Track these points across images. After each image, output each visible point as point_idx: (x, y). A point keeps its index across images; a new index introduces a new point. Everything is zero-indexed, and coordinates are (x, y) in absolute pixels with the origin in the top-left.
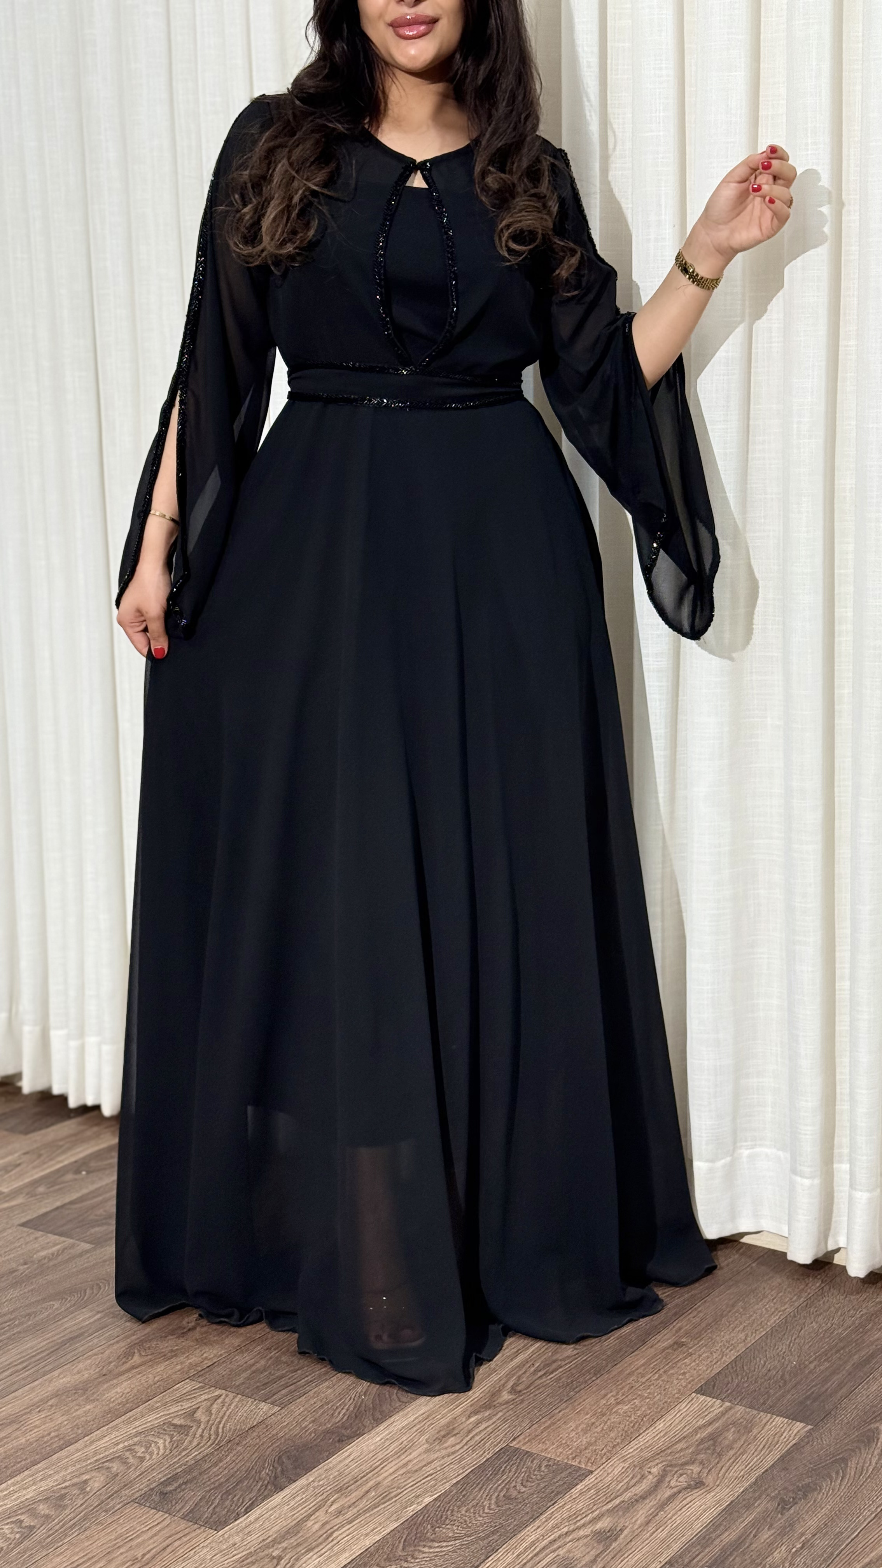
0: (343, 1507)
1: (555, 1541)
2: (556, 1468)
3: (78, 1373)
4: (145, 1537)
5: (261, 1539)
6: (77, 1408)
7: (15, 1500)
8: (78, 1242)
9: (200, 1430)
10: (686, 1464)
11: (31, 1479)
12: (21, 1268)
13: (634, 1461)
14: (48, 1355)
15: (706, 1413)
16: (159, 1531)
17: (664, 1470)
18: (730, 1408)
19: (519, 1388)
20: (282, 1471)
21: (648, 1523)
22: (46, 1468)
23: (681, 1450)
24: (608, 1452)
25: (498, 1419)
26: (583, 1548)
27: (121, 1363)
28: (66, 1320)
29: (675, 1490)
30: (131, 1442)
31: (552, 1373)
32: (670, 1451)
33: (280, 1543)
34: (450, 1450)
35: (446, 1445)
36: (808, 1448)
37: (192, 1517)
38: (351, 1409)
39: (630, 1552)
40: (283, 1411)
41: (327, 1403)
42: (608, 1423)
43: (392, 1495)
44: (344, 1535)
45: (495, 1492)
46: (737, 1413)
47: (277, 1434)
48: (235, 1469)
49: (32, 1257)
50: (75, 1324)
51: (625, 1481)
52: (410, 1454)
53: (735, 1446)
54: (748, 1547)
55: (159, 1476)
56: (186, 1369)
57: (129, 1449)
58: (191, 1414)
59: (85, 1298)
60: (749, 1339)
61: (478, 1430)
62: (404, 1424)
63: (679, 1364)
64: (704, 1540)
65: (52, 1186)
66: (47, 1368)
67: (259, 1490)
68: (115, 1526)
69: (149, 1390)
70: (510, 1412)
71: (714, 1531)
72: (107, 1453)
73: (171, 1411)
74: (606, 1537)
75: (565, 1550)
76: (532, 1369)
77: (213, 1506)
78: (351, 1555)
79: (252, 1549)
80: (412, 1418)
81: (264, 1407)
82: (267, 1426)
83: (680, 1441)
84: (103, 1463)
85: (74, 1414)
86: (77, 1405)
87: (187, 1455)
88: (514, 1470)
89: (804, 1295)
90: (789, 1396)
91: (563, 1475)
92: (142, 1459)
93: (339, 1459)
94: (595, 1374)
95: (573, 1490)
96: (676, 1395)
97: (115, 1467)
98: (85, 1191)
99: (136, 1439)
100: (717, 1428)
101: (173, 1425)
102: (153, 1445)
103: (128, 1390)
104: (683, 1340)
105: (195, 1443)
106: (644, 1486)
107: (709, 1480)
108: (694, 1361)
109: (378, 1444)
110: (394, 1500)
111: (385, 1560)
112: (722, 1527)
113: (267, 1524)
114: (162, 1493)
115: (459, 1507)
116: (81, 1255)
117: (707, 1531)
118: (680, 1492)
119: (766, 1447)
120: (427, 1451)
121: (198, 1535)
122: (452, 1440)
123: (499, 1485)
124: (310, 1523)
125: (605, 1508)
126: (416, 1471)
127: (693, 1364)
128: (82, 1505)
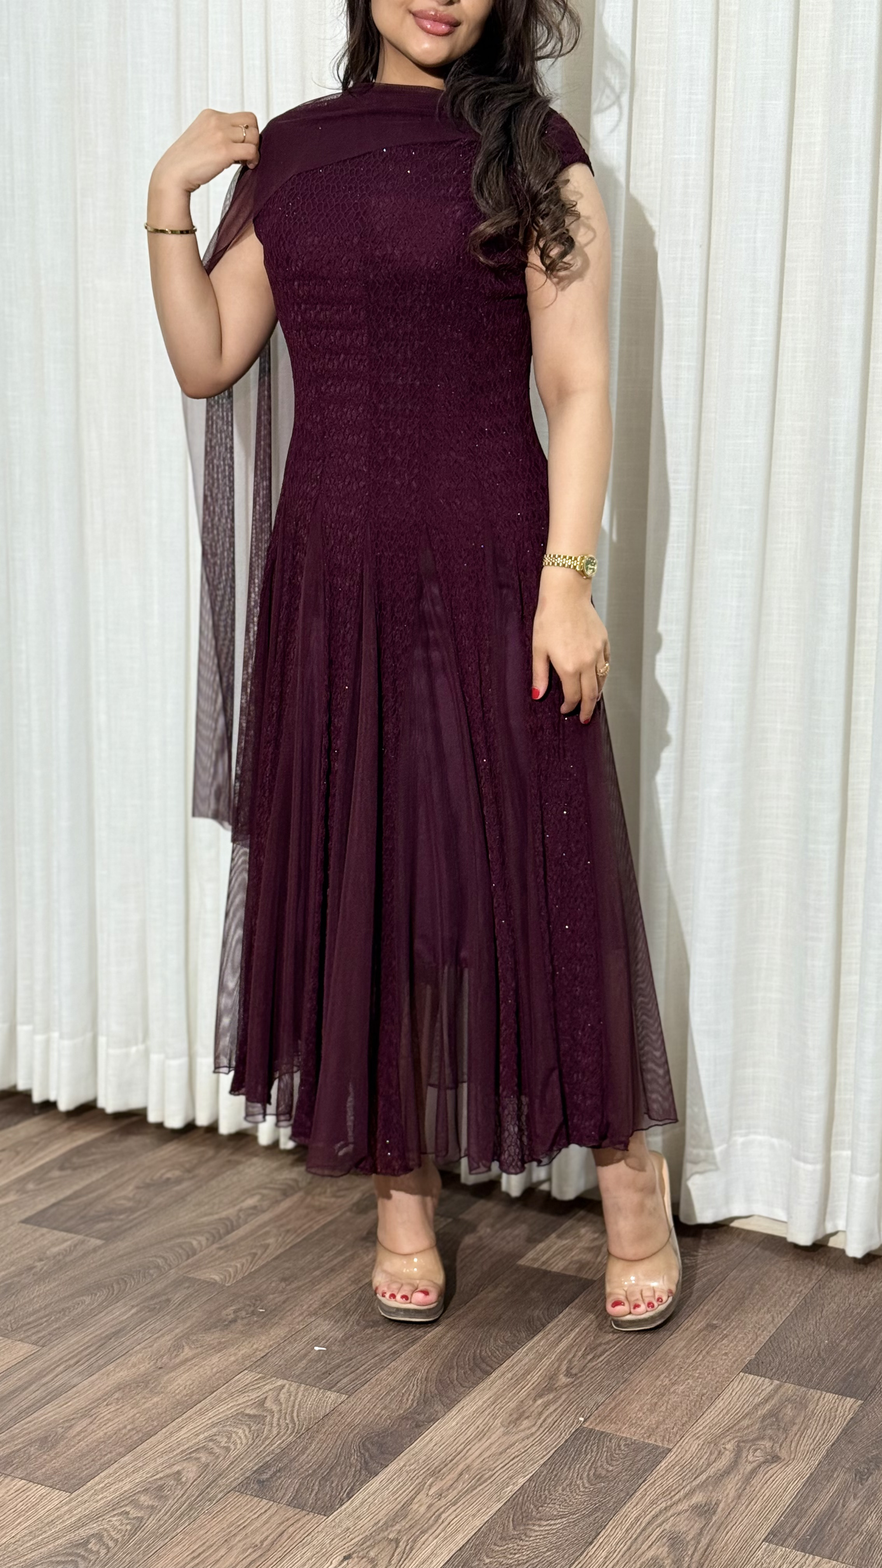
0: (441, 1489)
1: (657, 1516)
2: (636, 1448)
3: (134, 1366)
4: (257, 1524)
5: (372, 1523)
6: (144, 1401)
7: (115, 1491)
8: (88, 1238)
9: (275, 1419)
10: (757, 1439)
11: (123, 1471)
12: (39, 1264)
13: (706, 1439)
14: (97, 1349)
15: (759, 1391)
16: (270, 1518)
17: (738, 1446)
18: (780, 1387)
19: (574, 1371)
20: (371, 1457)
21: (739, 1497)
22: (134, 1460)
23: (748, 1427)
24: (679, 1429)
25: (564, 1401)
26: (686, 1522)
27: (173, 1355)
28: (103, 1314)
29: (755, 1464)
30: (210, 1432)
31: (601, 1356)
32: (737, 1428)
33: (392, 1526)
34: (528, 1432)
35: (522, 1427)
36: (865, 1421)
37: (297, 1503)
38: (418, 1395)
39: (732, 1524)
40: (352, 1398)
41: (393, 1390)
42: (670, 1402)
43: (487, 1476)
44: (453, 1516)
45: (584, 1471)
46: (788, 1390)
47: (353, 1421)
48: (324, 1456)
49: (45, 1253)
50: (113, 1319)
51: (705, 1457)
52: (490, 1437)
53: (797, 1421)
54: (840, 1516)
55: (250, 1465)
56: (240, 1360)
57: (211, 1439)
58: (262, 1403)
59: (115, 1292)
60: (776, 1320)
61: (547, 1413)
62: (475, 1408)
63: (718, 1345)
64: (797, 1510)
65: (41, 1183)
66: (101, 1362)
67: (354, 1476)
68: (223, 1515)
69: (211, 1382)
70: (574, 1394)
71: (805, 1502)
72: (190, 1444)
73: (240, 1402)
74: (705, 1511)
75: (669, 1524)
76: (580, 1354)
77: (314, 1492)
78: (466, 1536)
79: (367, 1533)
80: (480, 1403)
81: (332, 1396)
82: (341, 1414)
83: (744, 1418)
84: (190, 1453)
85: (143, 1407)
86: (144, 1398)
87: (271, 1444)
88: (595, 1450)
89: (814, 1277)
90: (831, 1373)
91: (644, 1453)
92: (227, 1449)
93: (422, 1444)
94: (642, 1358)
95: (658, 1467)
96: (726, 1375)
97: (204, 1457)
98: (76, 1188)
99: (215, 1430)
100: (775, 1405)
101: (247, 1415)
102: (234, 1435)
103: (190, 1382)
104: (715, 1322)
105: (275, 1432)
106: (723, 1462)
107: (783, 1454)
108: (732, 1342)
109: (456, 1427)
110: (489, 1481)
111: (500, 1539)
112: (810, 1499)
113: (373, 1509)
114: (259, 1482)
115: (555, 1486)
116: (95, 1250)
117: (798, 1502)
118: (759, 1466)
119: (826, 1421)
120: (504, 1434)
121: (309, 1521)
122: (525, 1423)
123: (586, 1465)
124: (415, 1506)
125: (694, 1483)
126: (501, 1453)
127: (731, 1345)
128: (183, 1495)
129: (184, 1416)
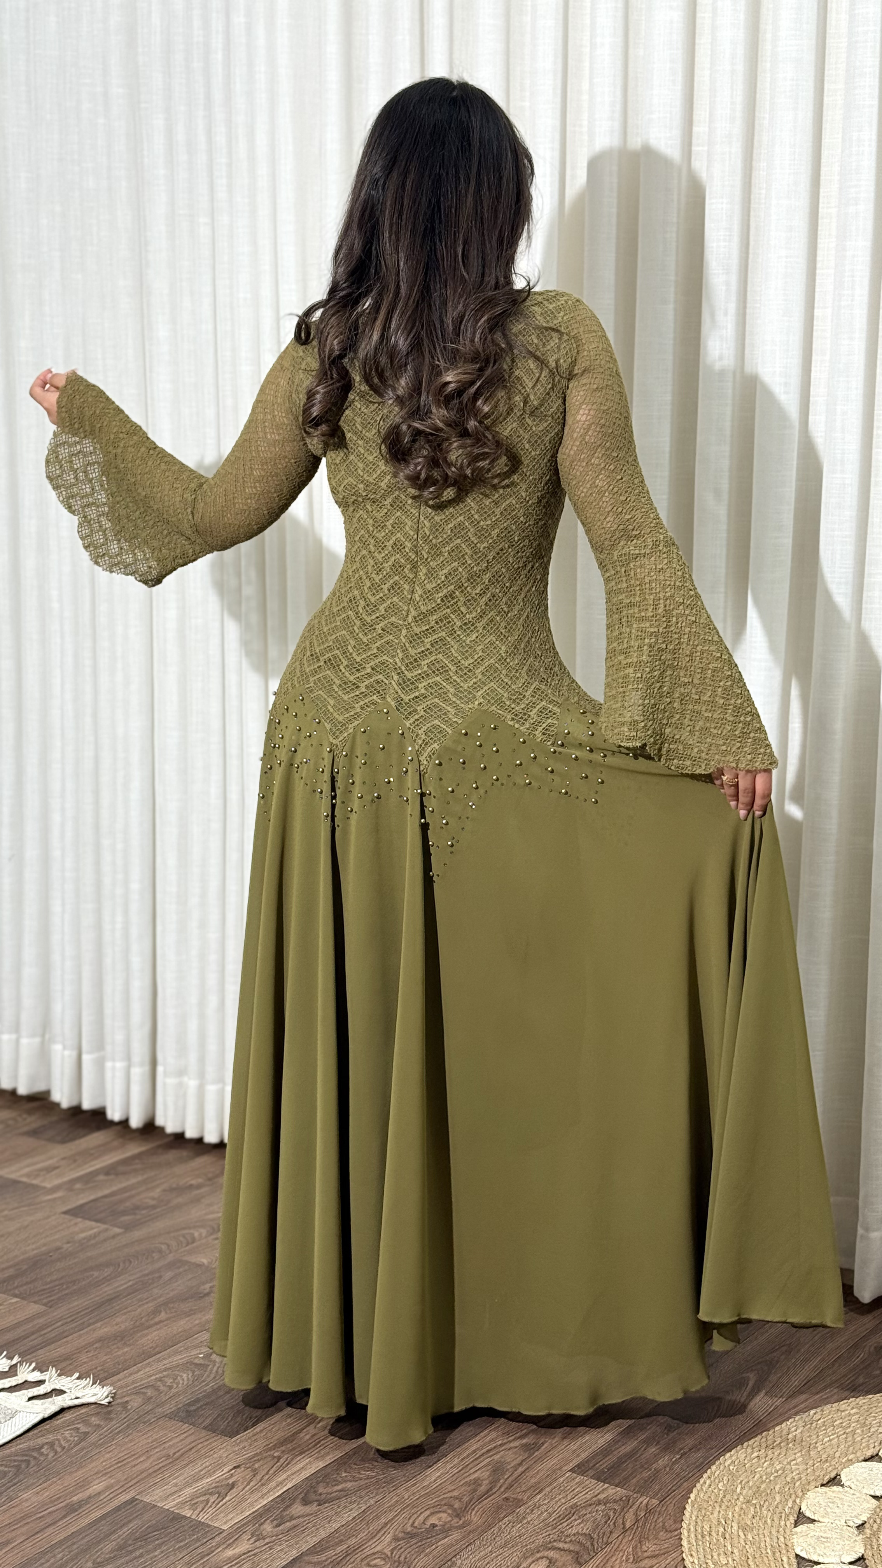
129: (145, 1363)
